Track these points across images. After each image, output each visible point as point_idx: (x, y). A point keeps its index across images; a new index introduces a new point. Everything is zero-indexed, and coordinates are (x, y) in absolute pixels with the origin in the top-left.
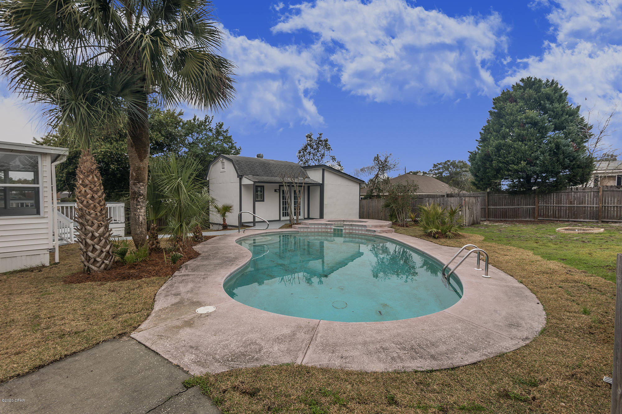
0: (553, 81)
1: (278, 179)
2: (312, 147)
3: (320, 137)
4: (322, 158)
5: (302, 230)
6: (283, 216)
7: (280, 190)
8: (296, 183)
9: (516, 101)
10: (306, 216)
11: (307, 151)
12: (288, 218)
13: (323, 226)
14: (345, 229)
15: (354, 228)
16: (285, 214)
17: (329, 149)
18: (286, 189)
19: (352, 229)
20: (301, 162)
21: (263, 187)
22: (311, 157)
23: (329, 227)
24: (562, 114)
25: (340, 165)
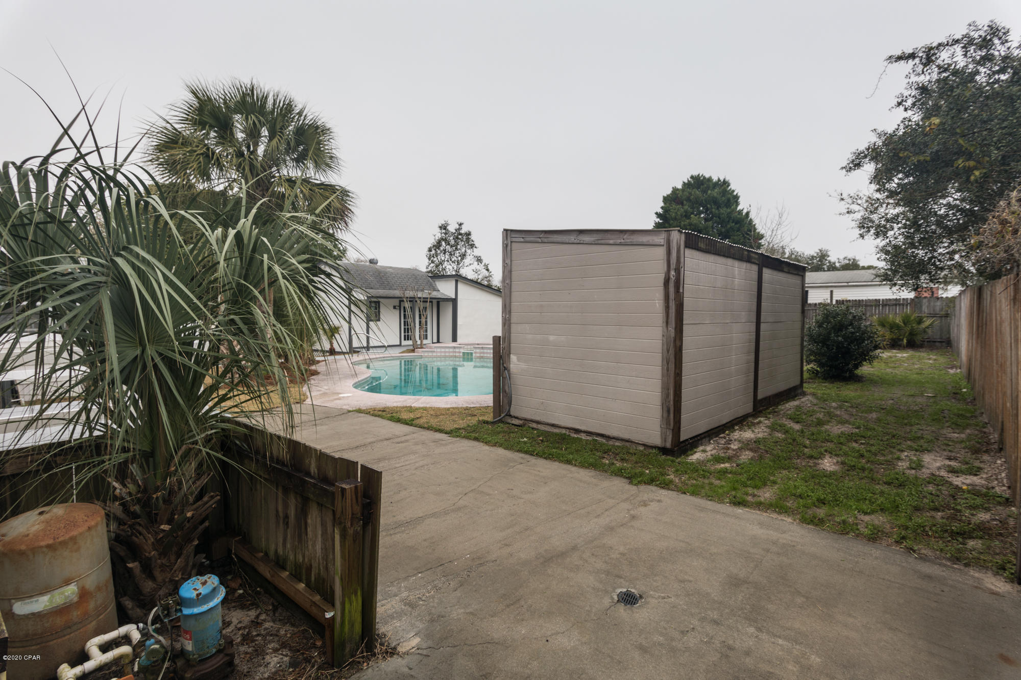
0: (724, 180)
1: (397, 293)
2: (448, 243)
3: (459, 229)
4: (462, 259)
5: (426, 354)
6: (405, 340)
7: (400, 306)
8: (420, 298)
9: (682, 204)
10: (435, 340)
11: (442, 248)
12: (410, 342)
13: (451, 350)
14: (476, 353)
15: (485, 351)
16: (407, 338)
17: (472, 246)
18: (407, 305)
19: (484, 353)
20: (432, 265)
21: (379, 302)
22: (447, 256)
23: (457, 350)
24: (729, 221)
25: (488, 270)
